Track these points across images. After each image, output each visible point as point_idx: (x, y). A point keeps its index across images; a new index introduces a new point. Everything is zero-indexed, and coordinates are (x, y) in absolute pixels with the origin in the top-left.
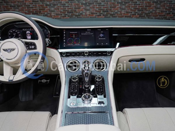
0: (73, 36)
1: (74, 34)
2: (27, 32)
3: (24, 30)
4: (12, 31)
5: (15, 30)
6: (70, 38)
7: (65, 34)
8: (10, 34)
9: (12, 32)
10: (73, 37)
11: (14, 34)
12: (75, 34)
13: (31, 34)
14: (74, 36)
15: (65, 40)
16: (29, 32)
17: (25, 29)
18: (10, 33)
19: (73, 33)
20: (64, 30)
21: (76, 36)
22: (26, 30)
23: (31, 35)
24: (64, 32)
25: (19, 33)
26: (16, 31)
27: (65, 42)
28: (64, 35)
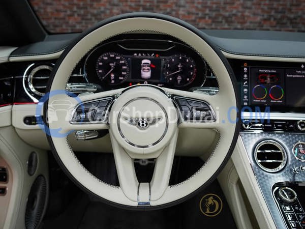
0: (266, 79)
1: (268, 76)
2: (144, 61)
3: (138, 55)
4: (108, 56)
5: (115, 56)
6: (258, 84)
7: (247, 74)
8: (100, 64)
9: (106, 58)
10: (266, 83)
11: (111, 64)
12: (271, 74)
13: (154, 66)
14: (269, 79)
15: (245, 88)
16: (149, 62)
17: (140, 55)
18: (102, 61)
19: (267, 73)
20: (245, 65)
21: (273, 81)
22: (142, 55)
23: (152, 69)
24: (245, 69)
25: (123, 62)
26: (117, 58)
27: (246, 95)
28: (246, 76)
